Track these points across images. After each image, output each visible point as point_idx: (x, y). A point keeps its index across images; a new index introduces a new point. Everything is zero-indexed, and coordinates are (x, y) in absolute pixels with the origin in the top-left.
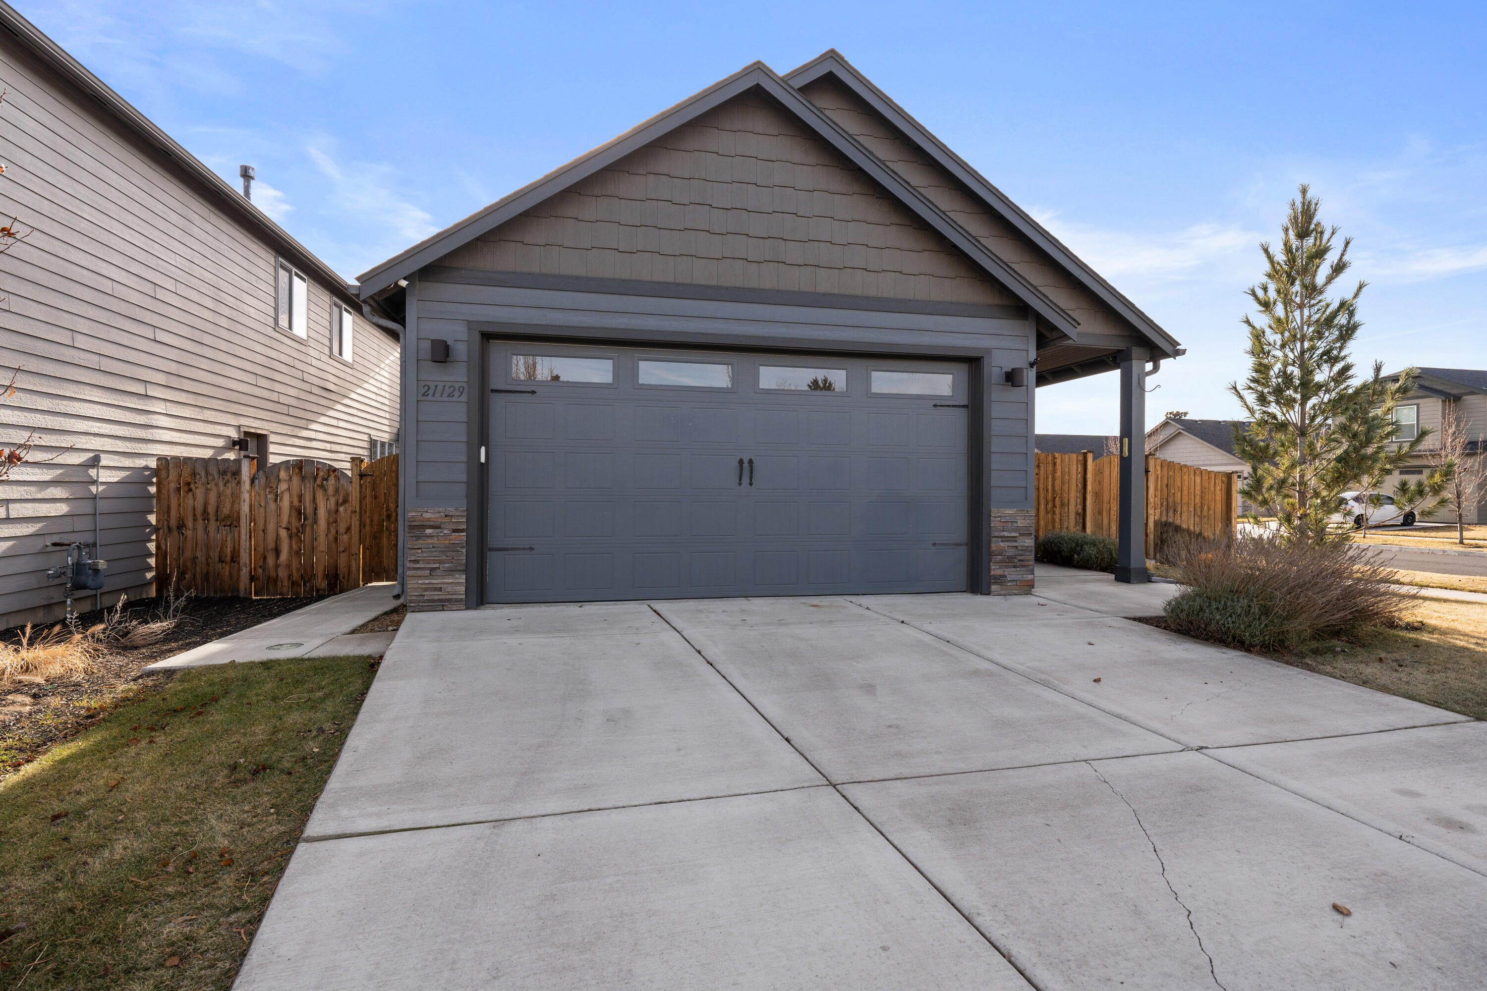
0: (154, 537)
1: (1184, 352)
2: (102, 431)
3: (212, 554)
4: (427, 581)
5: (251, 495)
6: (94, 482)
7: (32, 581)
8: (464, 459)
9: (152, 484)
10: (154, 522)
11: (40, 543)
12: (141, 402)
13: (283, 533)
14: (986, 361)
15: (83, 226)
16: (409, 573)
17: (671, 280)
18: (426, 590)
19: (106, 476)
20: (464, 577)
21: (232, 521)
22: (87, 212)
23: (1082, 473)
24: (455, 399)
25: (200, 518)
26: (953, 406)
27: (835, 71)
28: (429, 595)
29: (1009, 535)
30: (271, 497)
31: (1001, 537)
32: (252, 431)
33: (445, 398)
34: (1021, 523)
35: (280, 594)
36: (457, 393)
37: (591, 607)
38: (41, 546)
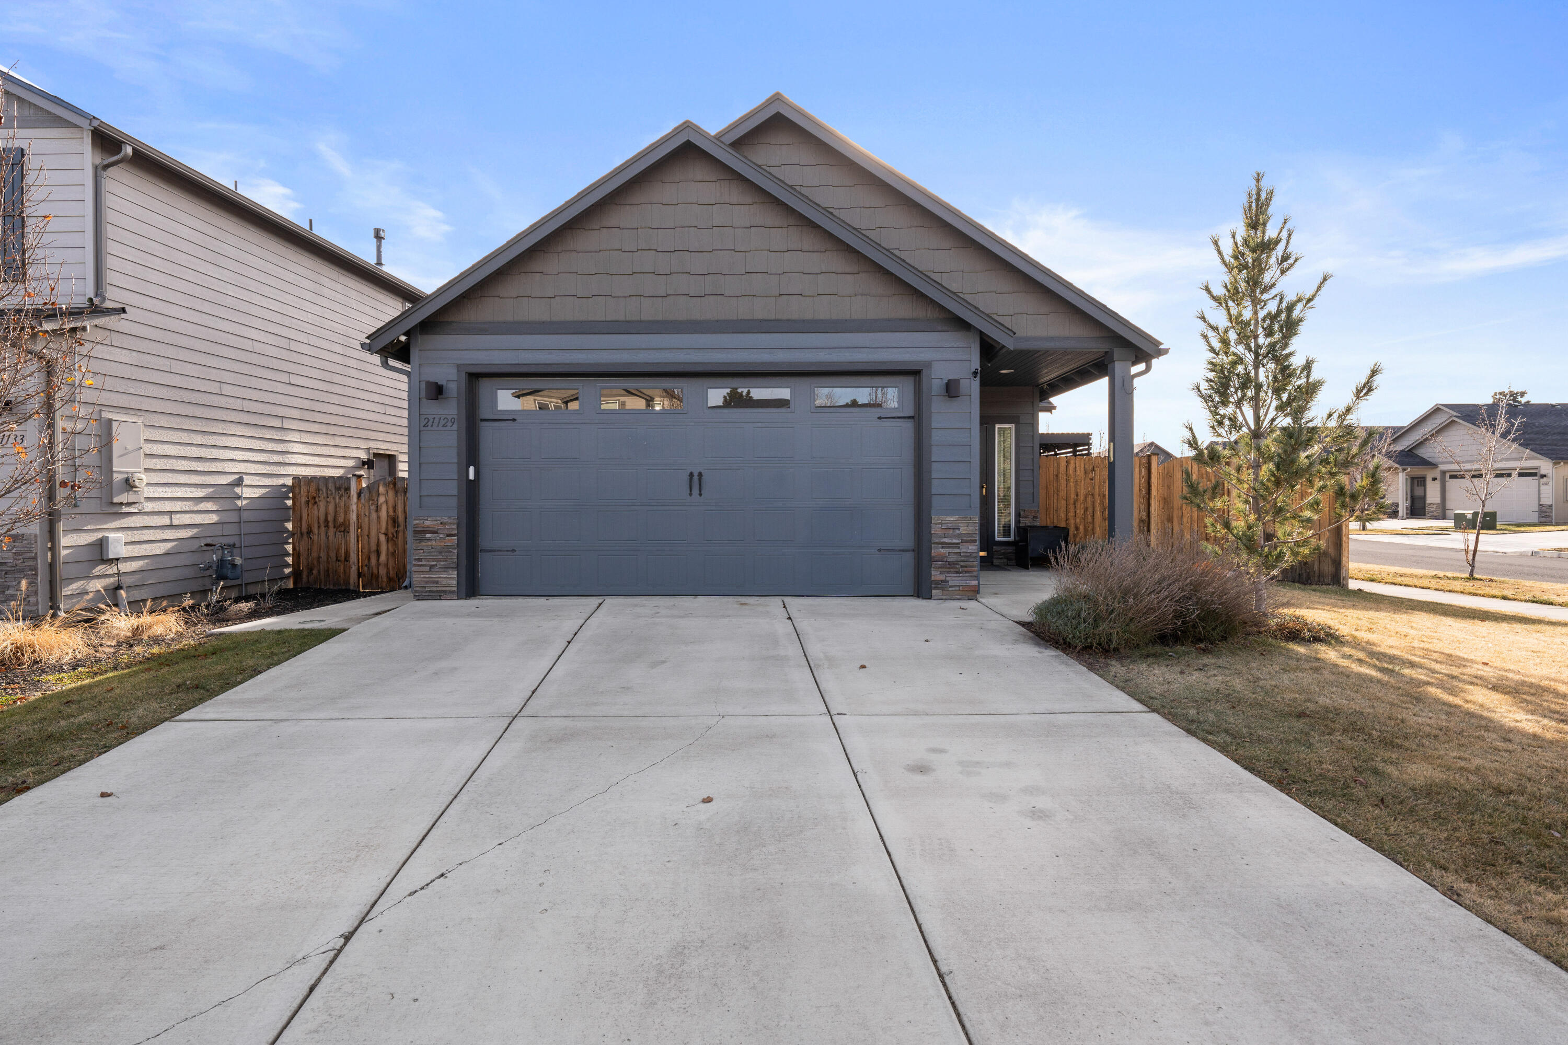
0: (291, 540)
1: (1166, 351)
2: (246, 458)
3: (331, 555)
4: (427, 576)
5: (358, 507)
6: (239, 498)
7: (190, 573)
8: (456, 477)
9: (288, 498)
10: (291, 529)
11: (196, 544)
12: (278, 433)
13: (383, 538)
14: (924, 373)
15: (229, 301)
16: (414, 569)
17: (622, 318)
18: (427, 582)
19: (247, 493)
20: (456, 572)
21: (344, 528)
22: (231, 290)
23: (1147, 477)
24: (448, 428)
25: (322, 525)
26: (899, 418)
27: (782, 111)
28: (429, 587)
29: (950, 541)
30: (373, 508)
31: (942, 543)
32: (382, 452)
33: (441, 428)
34: (963, 529)
35: (380, 588)
36: (449, 424)
37: (559, 600)
38: (197, 546)
